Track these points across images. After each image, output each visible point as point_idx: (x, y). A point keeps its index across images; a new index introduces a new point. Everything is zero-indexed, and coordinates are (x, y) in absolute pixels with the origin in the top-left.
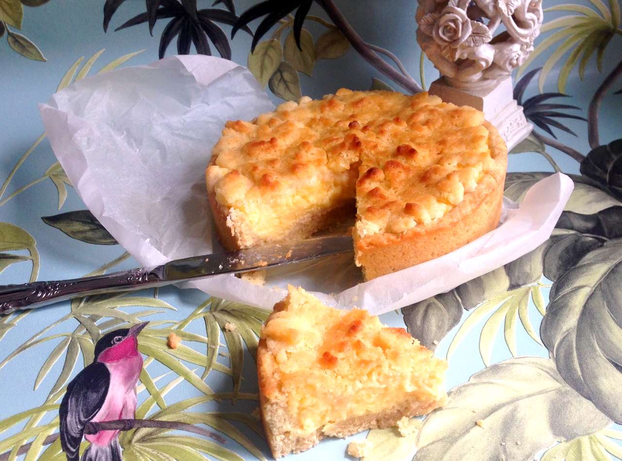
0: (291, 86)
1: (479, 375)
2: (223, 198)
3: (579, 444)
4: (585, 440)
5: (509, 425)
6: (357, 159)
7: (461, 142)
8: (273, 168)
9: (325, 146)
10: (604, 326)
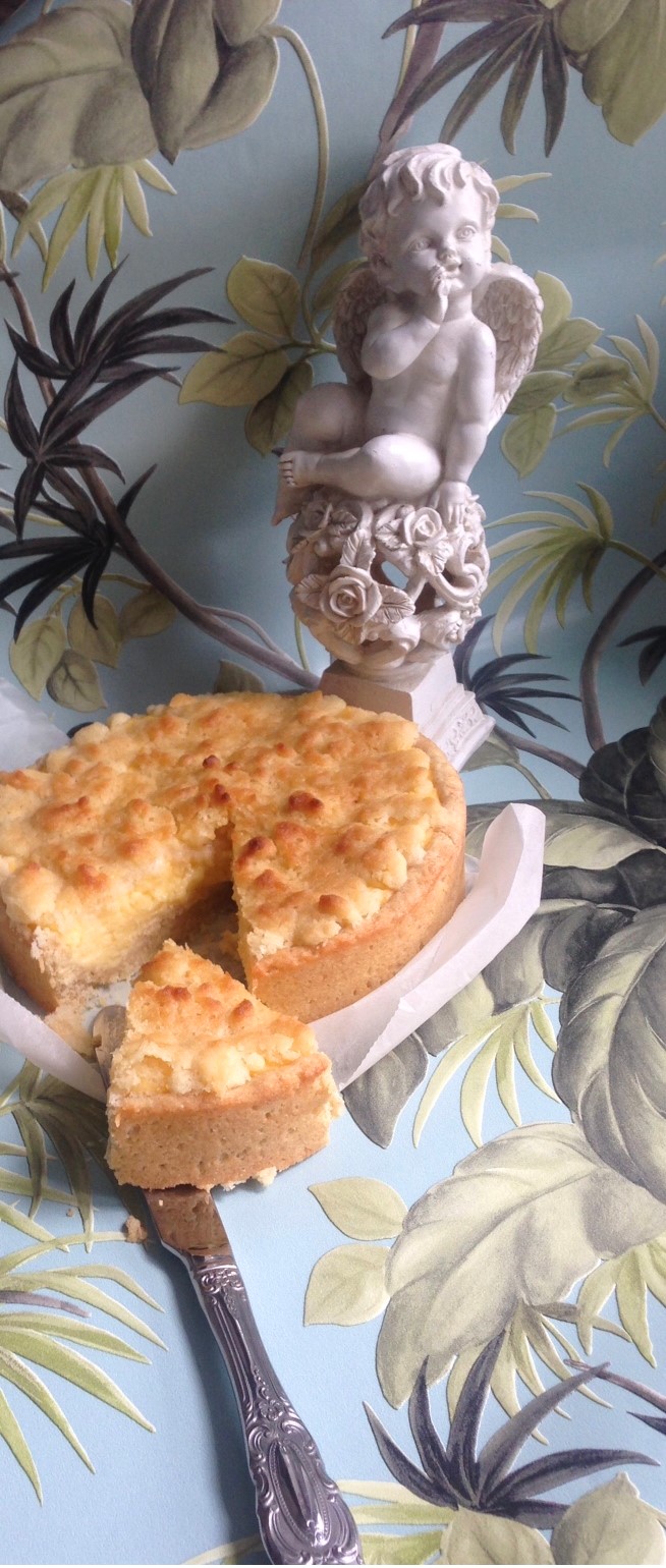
0: (86, 688)
1: (467, 1163)
2: (22, 914)
3: (634, 1258)
4: (643, 1252)
5: (525, 1242)
6: (225, 822)
7: (389, 779)
8: (92, 850)
9: (170, 802)
10: (650, 1060)
